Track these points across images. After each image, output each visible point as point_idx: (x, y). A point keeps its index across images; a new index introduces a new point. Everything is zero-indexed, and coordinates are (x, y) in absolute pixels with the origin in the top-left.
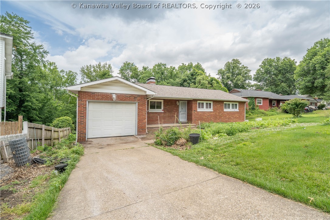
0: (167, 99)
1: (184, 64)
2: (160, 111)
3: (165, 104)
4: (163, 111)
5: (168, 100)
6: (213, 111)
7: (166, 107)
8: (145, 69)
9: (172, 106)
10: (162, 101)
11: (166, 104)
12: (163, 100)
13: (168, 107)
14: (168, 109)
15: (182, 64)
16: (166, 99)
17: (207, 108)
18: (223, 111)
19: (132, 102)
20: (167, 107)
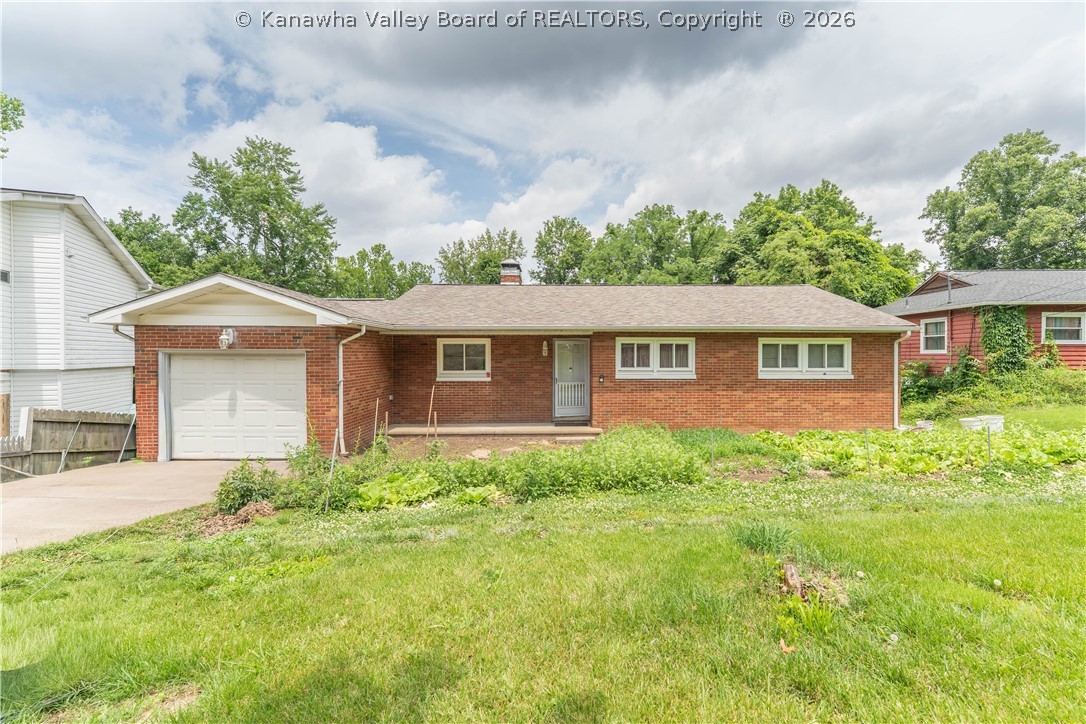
0: (505, 336)
1: (760, 195)
2: (481, 376)
3: (496, 352)
4: (489, 379)
5: (509, 336)
6: (695, 377)
7: (499, 365)
8: (611, 231)
9: (524, 360)
10: (487, 342)
11: (501, 352)
12: (489, 339)
13: (508, 361)
14: (508, 370)
15: (755, 195)
16: (498, 336)
17: (665, 362)
18: (752, 378)
19: (288, 351)
20: (505, 363)
